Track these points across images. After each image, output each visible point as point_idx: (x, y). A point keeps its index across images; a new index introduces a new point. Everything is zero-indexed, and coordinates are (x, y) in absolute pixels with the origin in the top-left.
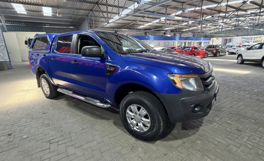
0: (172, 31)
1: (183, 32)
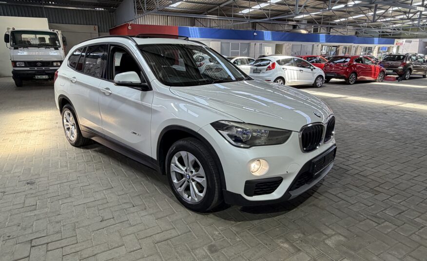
0: (310, 22)
1: (335, 24)
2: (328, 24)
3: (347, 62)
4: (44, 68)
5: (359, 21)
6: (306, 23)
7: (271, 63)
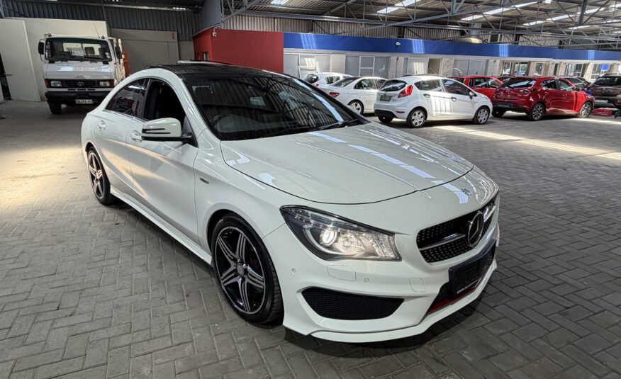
0: (485, 26)
2: (513, 29)
3: (530, 86)
4: (87, 90)
5: (564, 24)
6: (480, 27)
7: (407, 86)
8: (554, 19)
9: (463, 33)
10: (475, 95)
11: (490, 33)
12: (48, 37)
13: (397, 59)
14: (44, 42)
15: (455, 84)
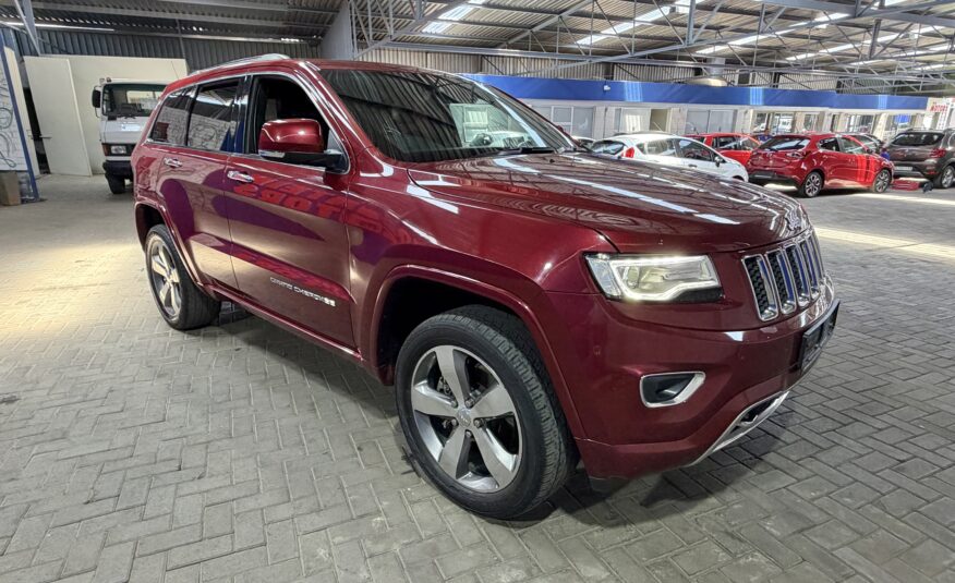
0: (731, 61)
2: (772, 65)
3: (802, 147)
5: (844, 58)
6: (723, 63)
7: (625, 149)
8: (831, 50)
9: (698, 72)
10: (724, 162)
11: (738, 71)
12: (106, 82)
13: (606, 110)
14: (100, 89)
15: (693, 144)
